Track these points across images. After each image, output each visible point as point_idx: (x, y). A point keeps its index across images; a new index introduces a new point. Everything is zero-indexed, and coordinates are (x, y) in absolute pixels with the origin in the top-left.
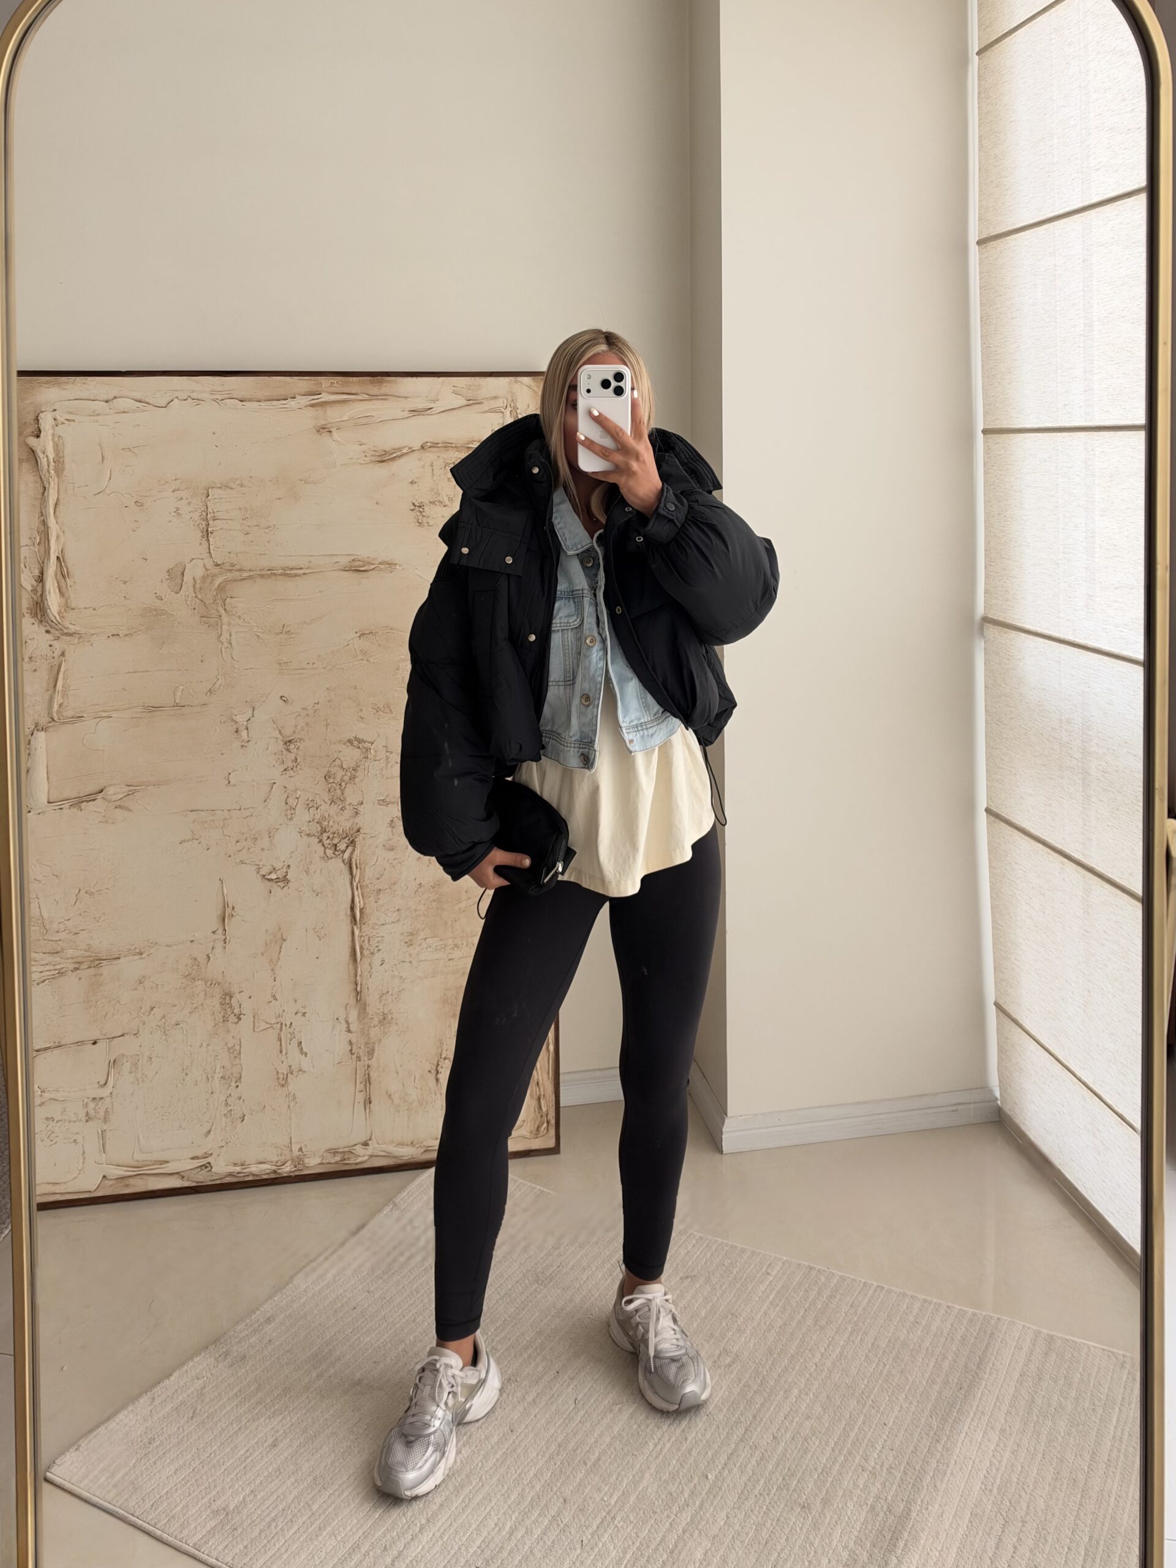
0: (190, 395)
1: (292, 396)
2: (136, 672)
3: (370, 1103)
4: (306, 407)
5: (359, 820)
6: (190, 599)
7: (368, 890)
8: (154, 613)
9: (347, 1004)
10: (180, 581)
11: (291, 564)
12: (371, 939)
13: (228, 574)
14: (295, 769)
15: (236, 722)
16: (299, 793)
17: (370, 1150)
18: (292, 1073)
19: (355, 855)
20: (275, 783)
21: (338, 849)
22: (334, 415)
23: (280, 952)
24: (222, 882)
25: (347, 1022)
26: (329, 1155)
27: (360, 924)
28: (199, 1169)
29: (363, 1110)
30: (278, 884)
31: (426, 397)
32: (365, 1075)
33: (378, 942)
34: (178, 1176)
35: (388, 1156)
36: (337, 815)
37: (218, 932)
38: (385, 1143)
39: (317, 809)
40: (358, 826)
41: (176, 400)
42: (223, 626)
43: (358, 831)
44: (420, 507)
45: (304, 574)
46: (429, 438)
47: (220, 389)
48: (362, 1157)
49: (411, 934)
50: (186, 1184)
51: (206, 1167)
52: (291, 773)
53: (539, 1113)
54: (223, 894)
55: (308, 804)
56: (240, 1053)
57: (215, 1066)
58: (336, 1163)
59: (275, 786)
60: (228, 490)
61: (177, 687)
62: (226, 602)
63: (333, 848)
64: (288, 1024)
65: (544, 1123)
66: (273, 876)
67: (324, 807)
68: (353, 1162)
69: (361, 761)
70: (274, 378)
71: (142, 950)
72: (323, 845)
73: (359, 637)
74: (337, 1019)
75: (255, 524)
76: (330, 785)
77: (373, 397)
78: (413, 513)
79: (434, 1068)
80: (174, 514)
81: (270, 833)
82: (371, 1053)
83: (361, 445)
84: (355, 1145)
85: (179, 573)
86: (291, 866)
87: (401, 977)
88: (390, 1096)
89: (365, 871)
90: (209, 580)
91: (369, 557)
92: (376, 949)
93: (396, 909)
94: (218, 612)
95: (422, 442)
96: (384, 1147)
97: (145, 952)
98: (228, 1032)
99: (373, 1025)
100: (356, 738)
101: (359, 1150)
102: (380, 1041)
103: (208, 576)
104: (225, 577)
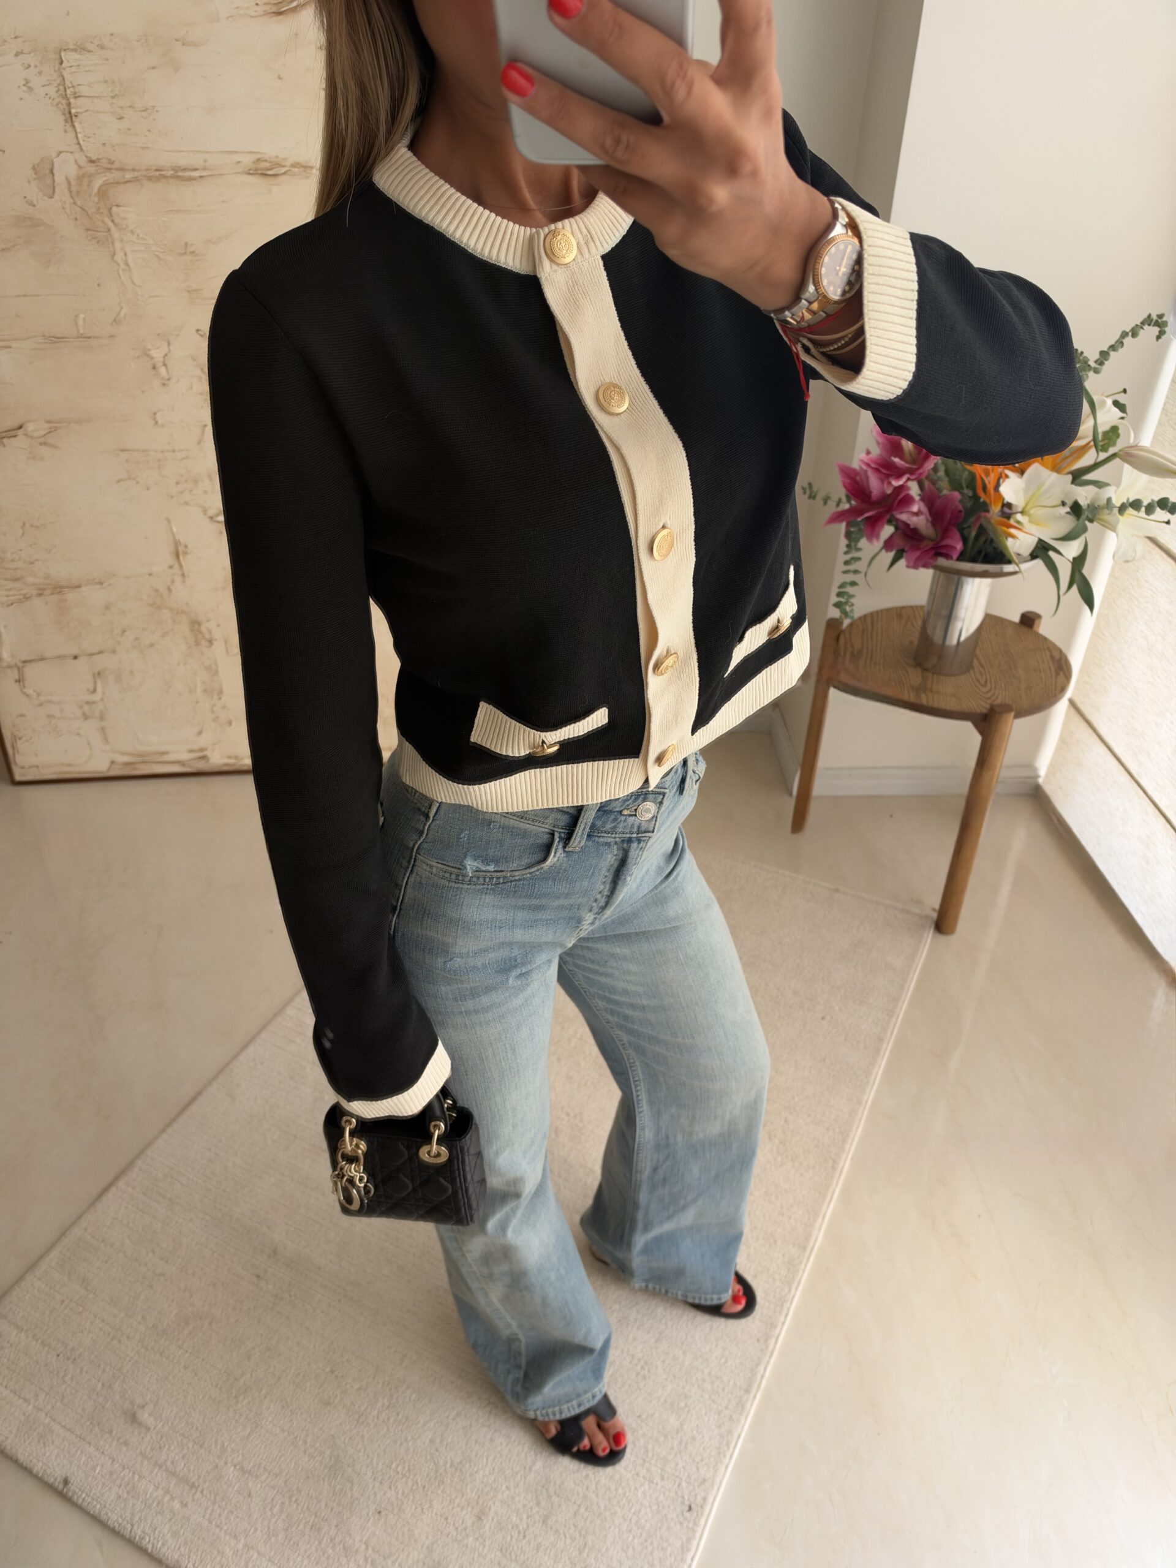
2: (26, 296)
6: (68, 206)
8: (28, 222)
10: (51, 181)
13: (108, 174)
15: (152, 358)
24: (169, 521)
28: (198, 760)
37: (175, 566)
42: (116, 242)
50: (187, 770)
51: (204, 759)
54: (172, 531)
56: (218, 672)
57: (196, 681)
60: (86, 54)
61: (76, 317)
62: (113, 211)
75: (128, 105)
80: (25, 89)
90: (86, 179)
91: (280, 158)
94: (103, 222)
97: (104, 582)
98: (203, 653)
103: (83, 176)
104: (105, 178)
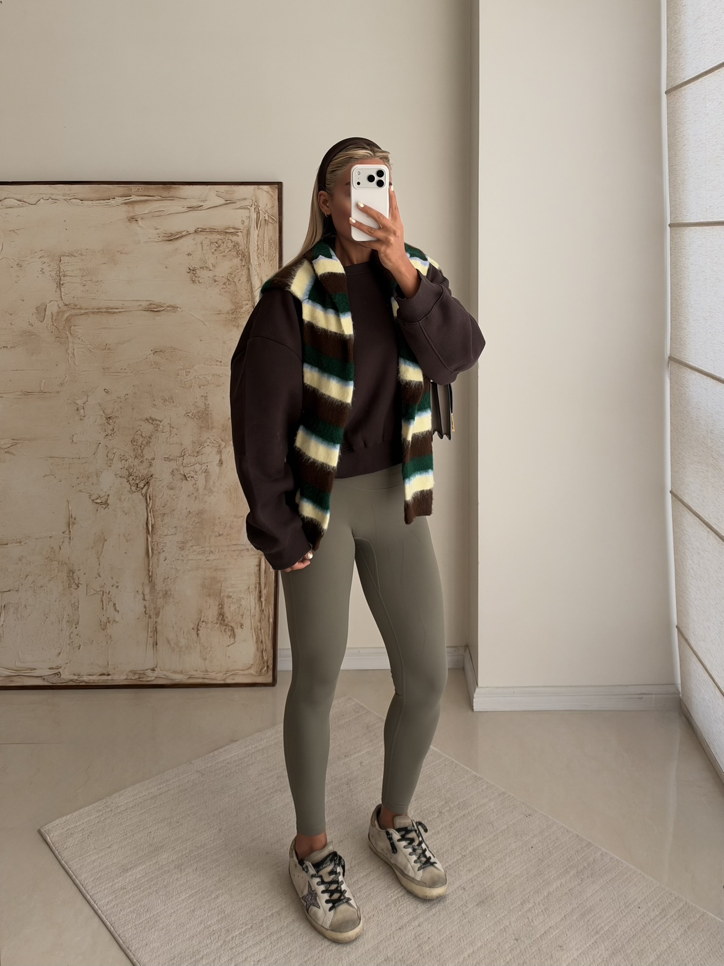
0: (51, 196)
1: (113, 197)
2: (17, 370)
3: (156, 645)
4: (121, 204)
5: (152, 469)
6: (49, 326)
7: (157, 513)
8: (28, 334)
9: (143, 583)
10: (44, 315)
11: (111, 305)
12: (159, 544)
13: (73, 311)
14: (112, 435)
15: (77, 404)
16: (115, 450)
17: (156, 674)
18: (109, 622)
19: (149, 490)
20: (100, 443)
21: (139, 486)
22: (139, 210)
23: (103, 548)
24: (68, 502)
25: (143, 594)
26: (132, 674)
27: (152, 534)
28: (53, 676)
29: (152, 649)
30: (103, 506)
31: (199, 198)
32: (154, 627)
33: (163, 546)
34: (41, 678)
35: (167, 678)
36: (139, 466)
37: (66, 532)
38: (165, 671)
39: (126, 461)
40: (152, 473)
41: (42, 200)
42: (70, 344)
43: (152, 476)
44: (194, 270)
45: (120, 312)
46: (200, 225)
47: (69, 192)
48: (151, 678)
49: (183, 543)
50: (46, 684)
51: (58, 675)
52: (110, 437)
53: (262, 660)
54: (69, 510)
55: (121, 458)
56: (78, 607)
57: (64, 614)
58: (135, 679)
59: (100, 445)
60: (73, 258)
61: (41, 381)
62: (72, 328)
63: (136, 486)
64: (107, 593)
65: (264, 667)
66: (99, 501)
67: (130, 460)
68: (145, 680)
69: (153, 432)
70: (102, 185)
71: (21, 541)
72: (130, 483)
73: (154, 353)
74: (137, 592)
75: (89, 279)
76: (134, 447)
77: (164, 199)
78: (189, 275)
79: (196, 627)
80: (41, 272)
81: (97, 474)
82: (157, 614)
83: (156, 229)
84: (147, 670)
85: (43, 310)
86: (110, 495)
87: (177, 569)
88: (169, 642)
89: (155, 501)
90: (61, 314)
91: (160, 302)
92: (162, 550)
93: (174, 526)
94: (66, 334)
95: (196, 228)
96: (165, 673)
97: (23, 541)
98: (71, 594)
99: (159, 597)
100: (151, 417)
101: (149, 673)
102: (163, 607)
103: (60, 312)
104: (71, 313)
